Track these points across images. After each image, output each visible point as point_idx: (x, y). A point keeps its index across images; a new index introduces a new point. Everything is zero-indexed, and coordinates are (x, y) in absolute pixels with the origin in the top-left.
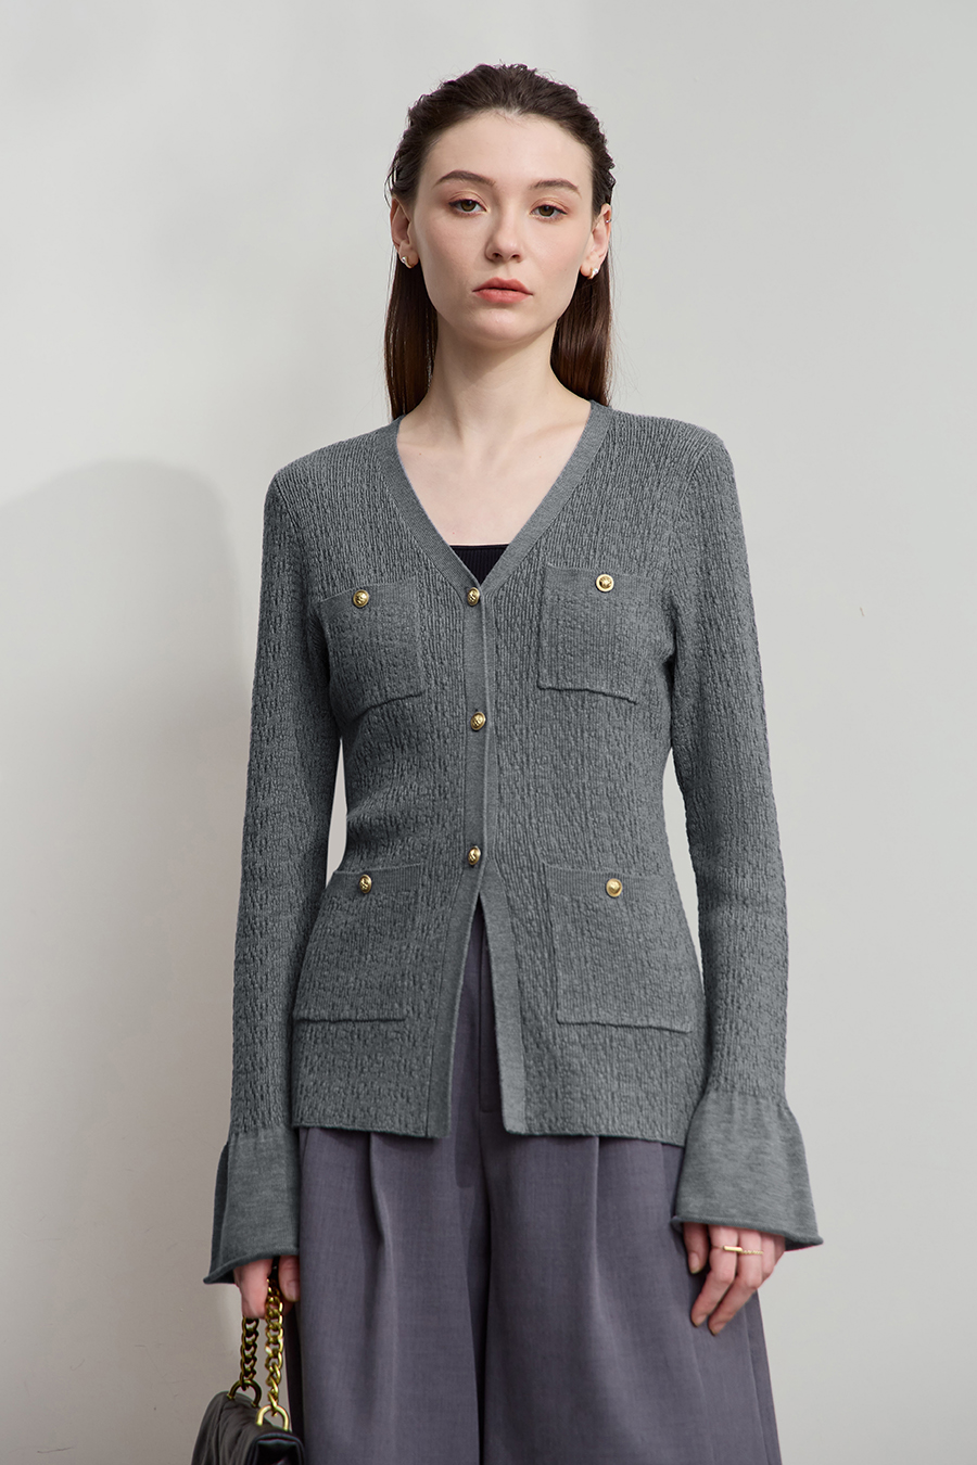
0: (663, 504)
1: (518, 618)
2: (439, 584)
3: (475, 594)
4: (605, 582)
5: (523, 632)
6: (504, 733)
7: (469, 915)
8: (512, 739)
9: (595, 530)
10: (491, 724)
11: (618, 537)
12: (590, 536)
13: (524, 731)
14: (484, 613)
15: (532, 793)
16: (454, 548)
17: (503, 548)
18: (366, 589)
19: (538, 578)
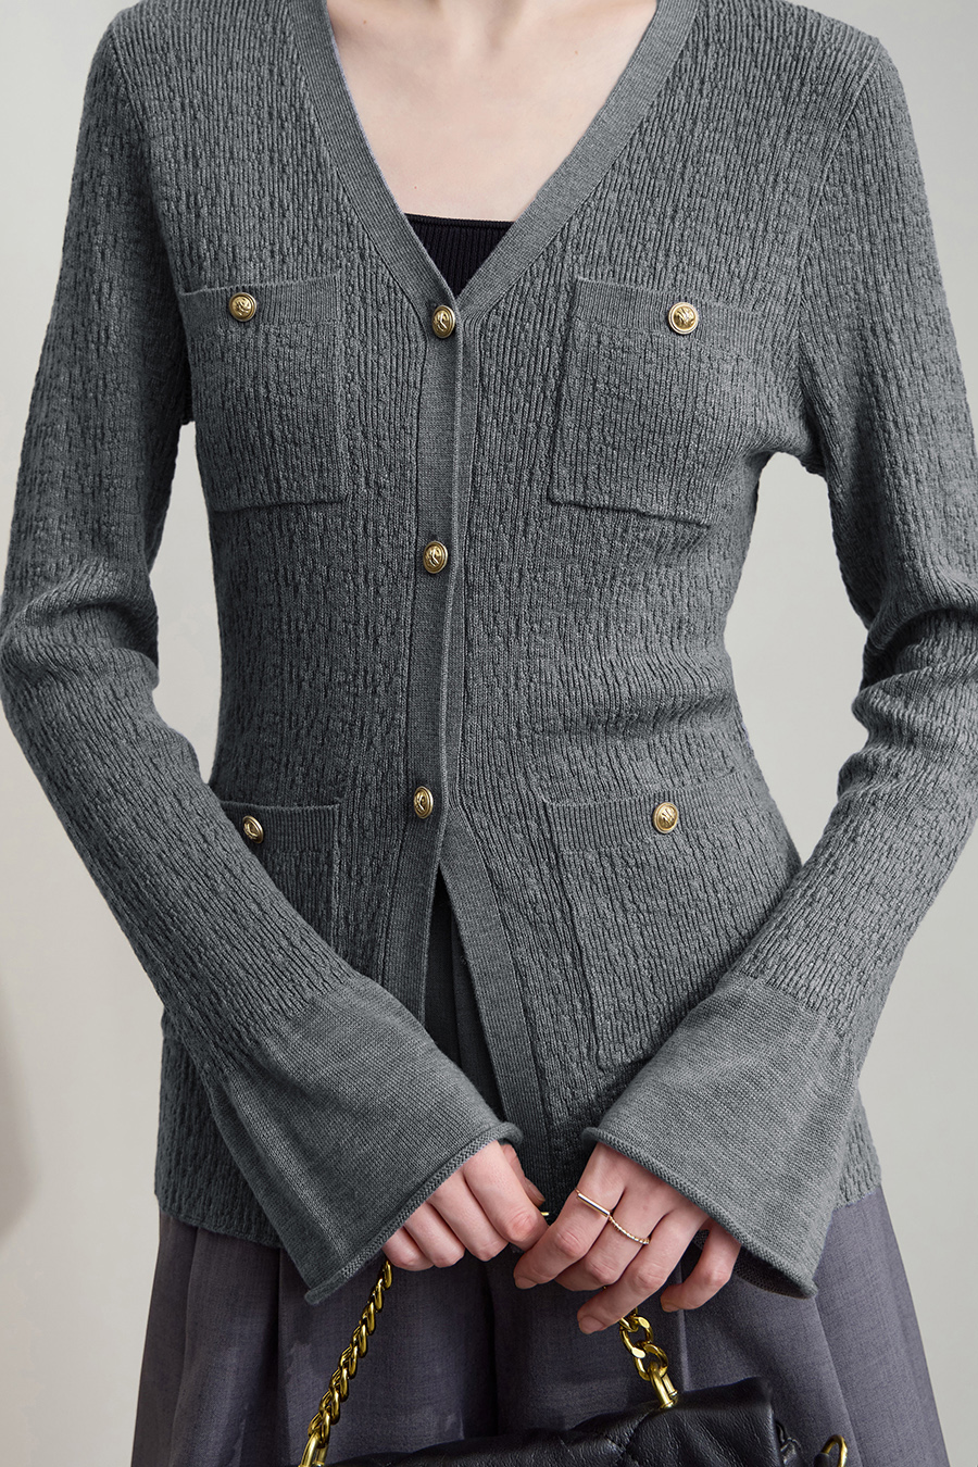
0: (794, 175)
1: (523, 371)
2: (382, 292)
3: (446, 317)
4: (686, 317)
5: (528, 397)
6: (480, 579)
7: (424, 906)
8: (492, 586)
9: (669, 211)
10: (457, 563)
11: (709, 231)
12: (660, 222)
13: (516, 575)
14: (461, 357)
15: (523, 683)
16: (414, 219)
17: (502, 228)
18: (252, 291)
19: (563, 297)
